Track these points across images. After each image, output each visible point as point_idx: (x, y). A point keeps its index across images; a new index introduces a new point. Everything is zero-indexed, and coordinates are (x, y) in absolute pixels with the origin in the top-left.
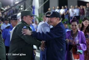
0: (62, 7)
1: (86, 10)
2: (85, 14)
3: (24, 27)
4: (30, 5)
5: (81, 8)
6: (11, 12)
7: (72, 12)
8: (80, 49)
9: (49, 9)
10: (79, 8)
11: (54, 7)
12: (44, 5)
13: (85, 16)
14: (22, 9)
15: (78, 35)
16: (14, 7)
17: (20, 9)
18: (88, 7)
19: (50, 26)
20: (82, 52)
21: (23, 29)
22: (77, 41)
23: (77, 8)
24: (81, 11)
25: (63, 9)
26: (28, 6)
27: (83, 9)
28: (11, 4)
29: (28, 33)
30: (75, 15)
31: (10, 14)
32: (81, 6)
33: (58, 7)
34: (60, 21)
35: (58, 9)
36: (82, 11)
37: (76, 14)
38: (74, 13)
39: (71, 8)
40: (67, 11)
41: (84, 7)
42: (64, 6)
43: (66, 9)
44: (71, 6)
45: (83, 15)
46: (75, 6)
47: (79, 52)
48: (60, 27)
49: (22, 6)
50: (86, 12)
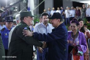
0: (58, 8)
1: (82, 11)
2: (81, 15)
3: (25, 28)
4: (25, 7)
5: (77, 9)
6: (5, 14)
7: (68, 13)
8: (81, 50)
9: (45, 10)
10: (75, 9)
11: (50, 8)
12: (39, 6)
13: (81, 17)
14: (16, 10)
15: (78, 37)
16: (9, 9)
17: (14, 10)
18: (84, 8)
19: (46, 27)
20: (82, 54)
21: (23, 30)
22: (78, 42)
23: (73, 9)
24: (76, 12)
25: (59, 10)
26: (23, 8)
27: (79, 10)
28: (6, 5)
29: (29, 34)
30: (71, 17)
31: (4, 16)
32: (77, 8)
33: (53, 8)
34: (62, 22)
35: (54, 10)
36: (78, 12)
37: (72, 15)
38: (70, 14)
39: (66, 9)
40: (63, 12)
41: (80, 8)
42: (60, 8)
43: (62, 11)
44: (67, 8)
45: (79, 16)
46: (71, 7)
47: (80, 54)
48: (62, 28)
49: (16, 7)
50: (82, 13)
